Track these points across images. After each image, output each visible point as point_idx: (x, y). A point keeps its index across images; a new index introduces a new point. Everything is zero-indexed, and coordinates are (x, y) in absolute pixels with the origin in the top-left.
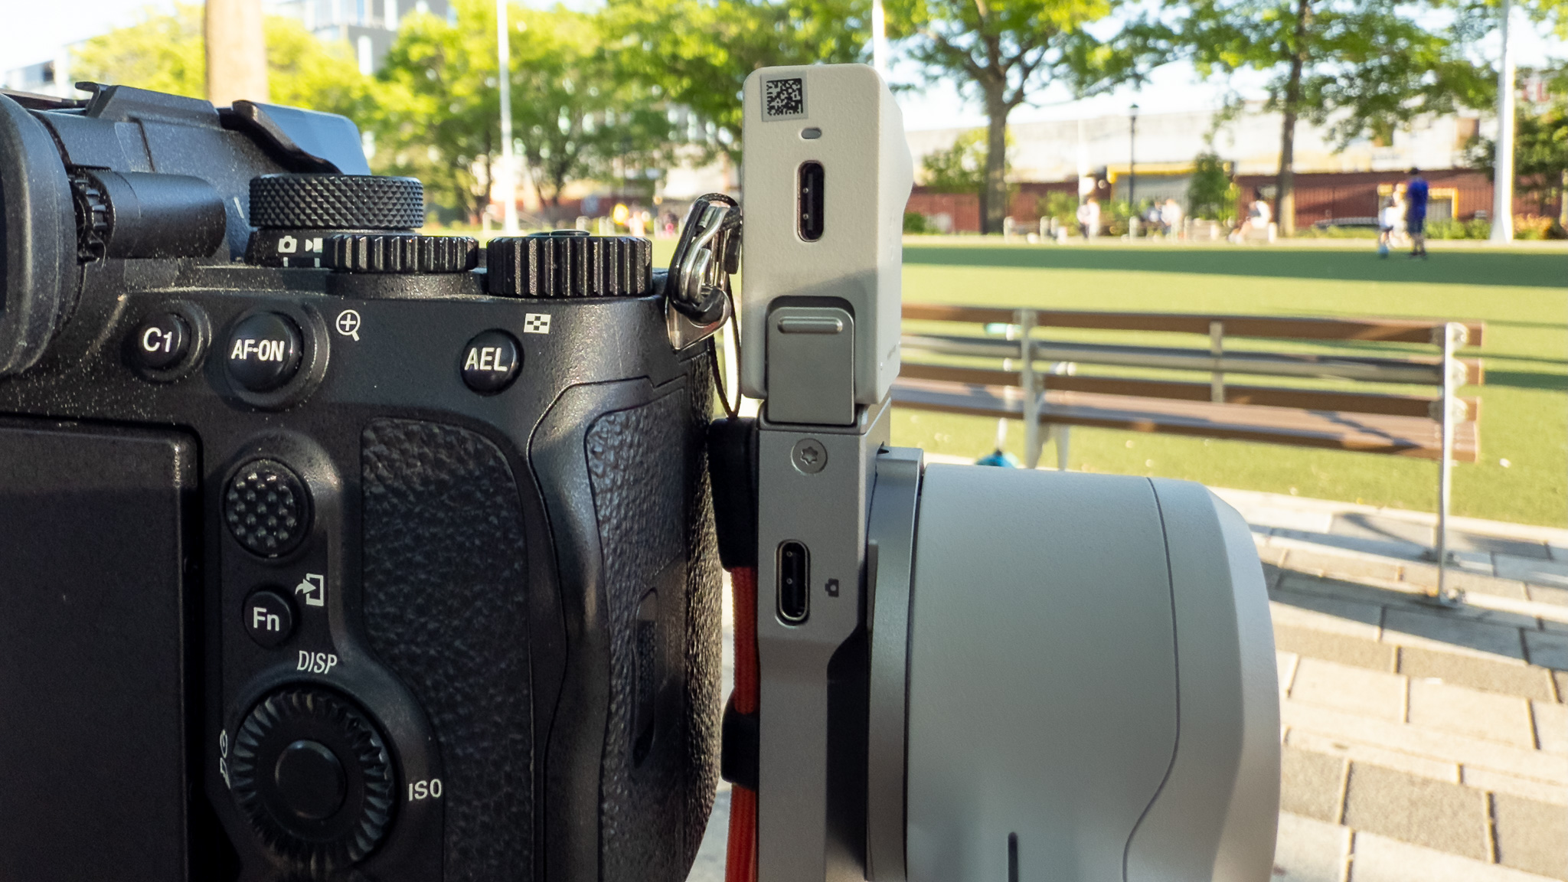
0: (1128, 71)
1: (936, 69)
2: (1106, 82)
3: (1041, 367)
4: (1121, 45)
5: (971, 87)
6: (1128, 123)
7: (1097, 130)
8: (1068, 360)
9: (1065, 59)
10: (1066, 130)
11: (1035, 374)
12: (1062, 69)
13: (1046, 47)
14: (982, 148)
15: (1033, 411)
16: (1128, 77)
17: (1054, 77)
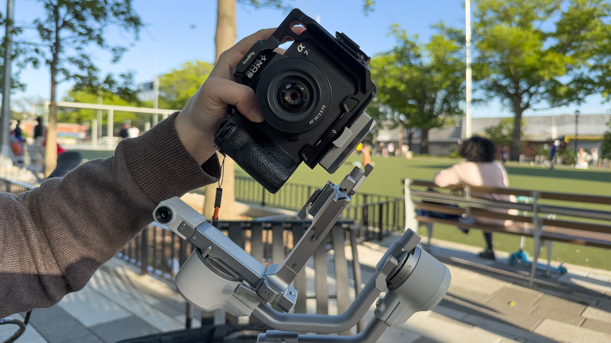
0: (574, 97)
1: (492, 93)
2: (565, 101)
3: (542, 216)
4: (572, 86)
5: (507, 101)
6: (574, 118)
7: (561, 120)
8: (553, 213)
9: (547, 91)
10: (548, 120)
11: (539, 219)
12: (546, 95)
13: (539, 86)
14: (511, 126)
15: (537, 234)
16: (574, 99)
17: (543, 98)
